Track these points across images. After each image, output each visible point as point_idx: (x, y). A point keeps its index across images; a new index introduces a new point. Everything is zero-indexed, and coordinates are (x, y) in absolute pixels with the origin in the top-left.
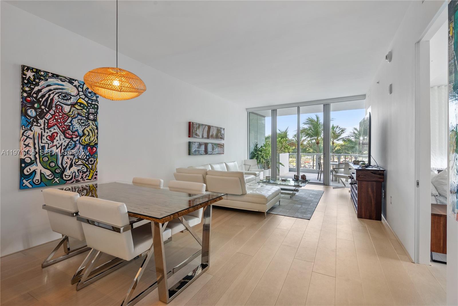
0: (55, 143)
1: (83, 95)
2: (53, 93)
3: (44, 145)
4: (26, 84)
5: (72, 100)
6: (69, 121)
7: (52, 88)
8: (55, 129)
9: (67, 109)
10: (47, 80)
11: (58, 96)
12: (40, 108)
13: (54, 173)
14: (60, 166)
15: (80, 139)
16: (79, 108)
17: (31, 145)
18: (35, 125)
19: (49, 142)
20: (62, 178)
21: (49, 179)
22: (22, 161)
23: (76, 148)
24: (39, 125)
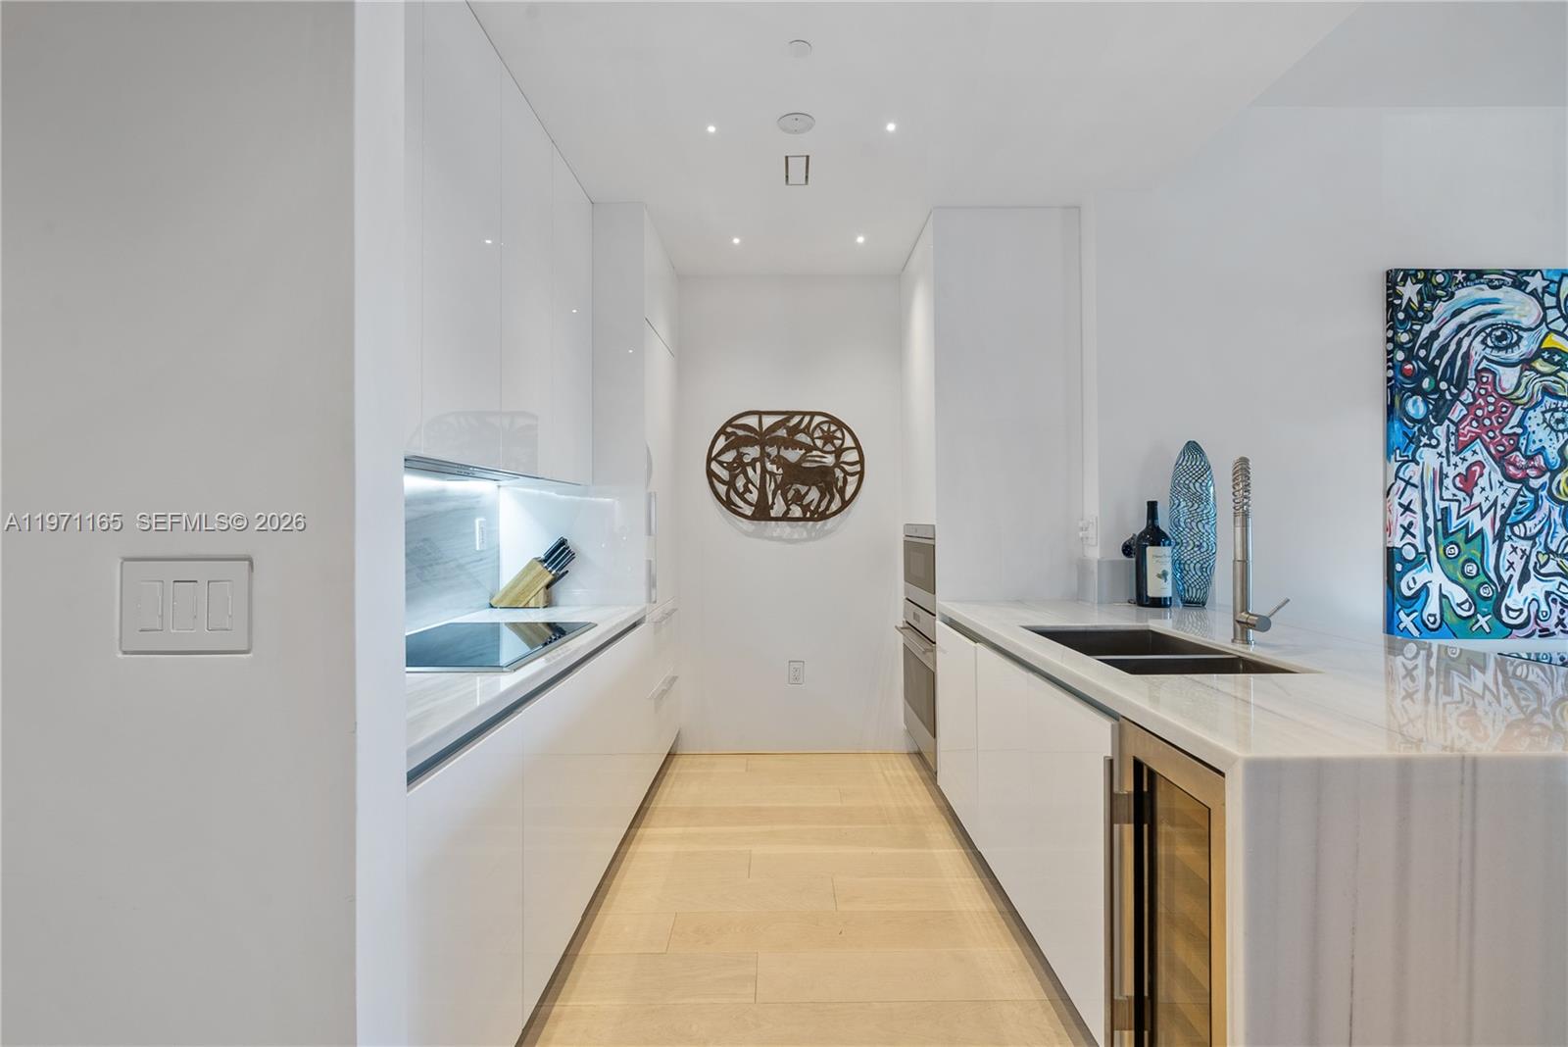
0: (1478, 498)
1: (1558, 318)
2: (1468, 334)
3: (1446, 504)
4: (1402, 322)
5: (1524, 343)
6: (1514, 420)
7: (1464, 317)
8: (1478, 453)
9: (1508, 378)
10: (1452, 296)
11: (1483, 342)
12: (1436, 389)
13: (1475, 598)
14: (1492, 575)
15: (1552, 480)
16: (1546, 368)
17: (1416, 506)
18: (1425, 445)
19: (1461, 495)
20: (1499, 617)
21: (1460, 616)
22: (1391, 555)
23: (1540, 515)
24: (1434, 442)
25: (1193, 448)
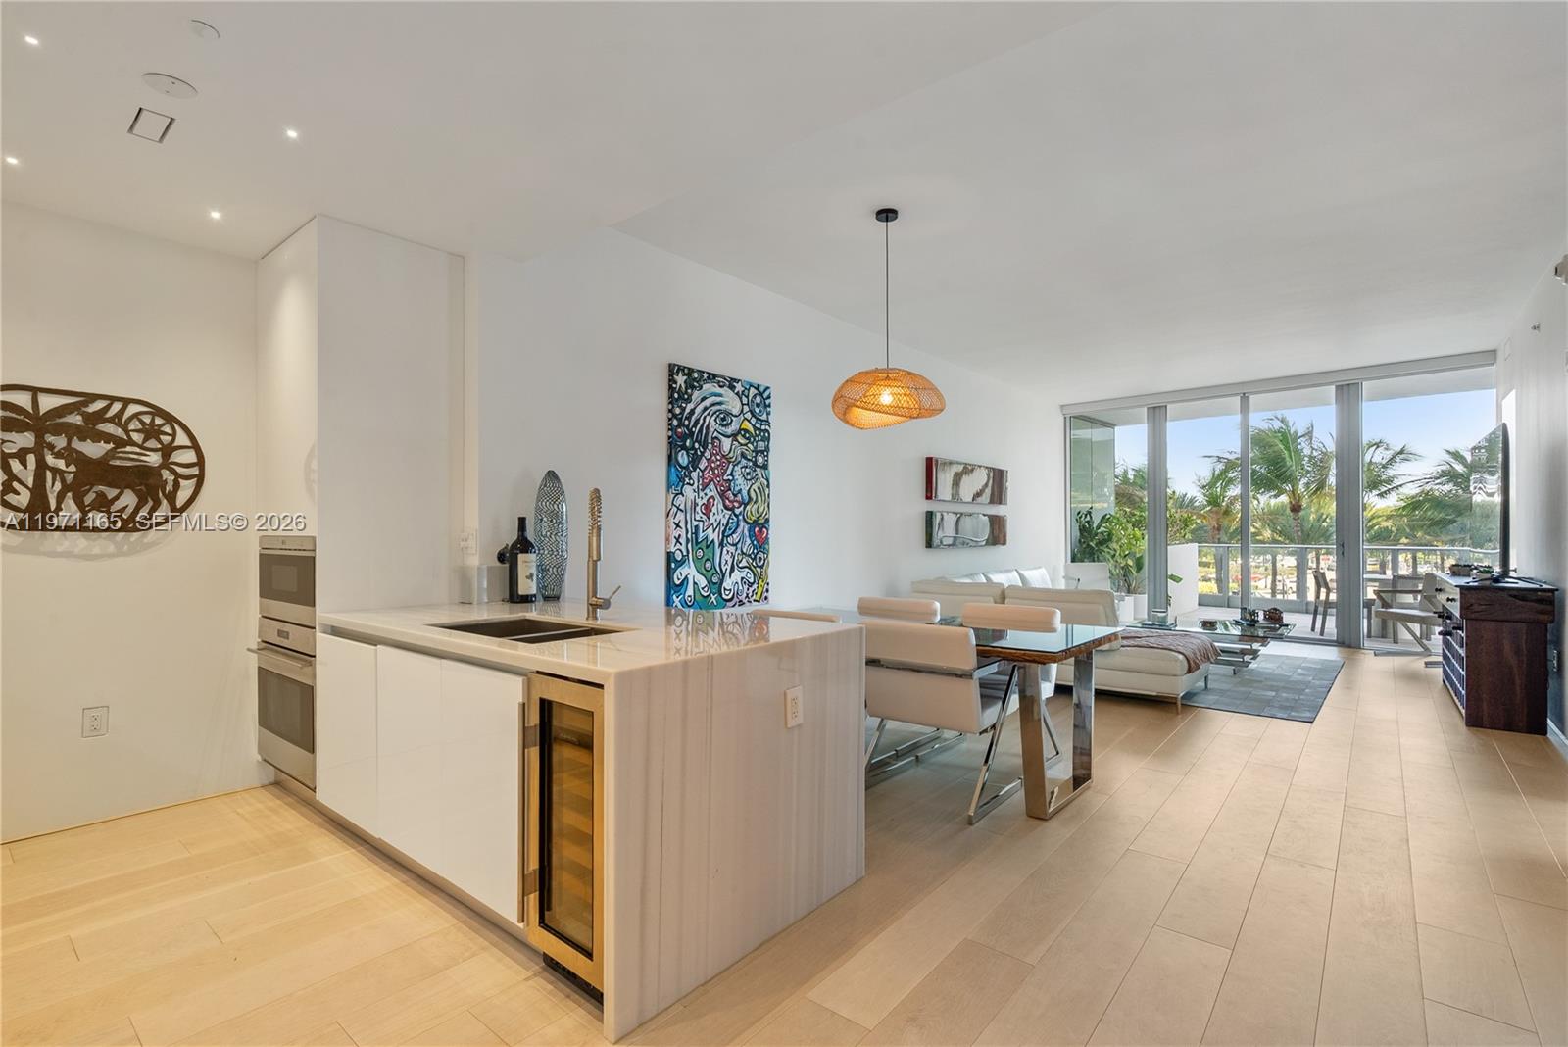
0: (712, 520)
1: (748, 411)
2: (708, 414)
3: (696, 523)
4: (677, 400)
5: (733, 424)
6: (729, 472)
7: (707, 403)
8: (712, 491)
9: (727, 443)
10: (701, 388)
11: (715, 420)
12: (693, 448)
13: (710, 583)
14: (718, 569)
15: (744, 509)
16: (743, 441)
17: (682, 525)
18: (688, 484)
19: (704, 517)
20: (721, 595)
21: (703, 596)
22: (670, 556)
23: (739, 530)
24: (692, 482)
25: (552, 475)
